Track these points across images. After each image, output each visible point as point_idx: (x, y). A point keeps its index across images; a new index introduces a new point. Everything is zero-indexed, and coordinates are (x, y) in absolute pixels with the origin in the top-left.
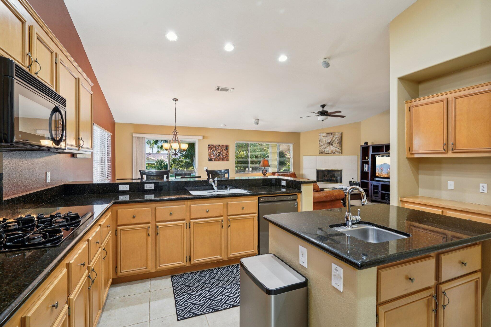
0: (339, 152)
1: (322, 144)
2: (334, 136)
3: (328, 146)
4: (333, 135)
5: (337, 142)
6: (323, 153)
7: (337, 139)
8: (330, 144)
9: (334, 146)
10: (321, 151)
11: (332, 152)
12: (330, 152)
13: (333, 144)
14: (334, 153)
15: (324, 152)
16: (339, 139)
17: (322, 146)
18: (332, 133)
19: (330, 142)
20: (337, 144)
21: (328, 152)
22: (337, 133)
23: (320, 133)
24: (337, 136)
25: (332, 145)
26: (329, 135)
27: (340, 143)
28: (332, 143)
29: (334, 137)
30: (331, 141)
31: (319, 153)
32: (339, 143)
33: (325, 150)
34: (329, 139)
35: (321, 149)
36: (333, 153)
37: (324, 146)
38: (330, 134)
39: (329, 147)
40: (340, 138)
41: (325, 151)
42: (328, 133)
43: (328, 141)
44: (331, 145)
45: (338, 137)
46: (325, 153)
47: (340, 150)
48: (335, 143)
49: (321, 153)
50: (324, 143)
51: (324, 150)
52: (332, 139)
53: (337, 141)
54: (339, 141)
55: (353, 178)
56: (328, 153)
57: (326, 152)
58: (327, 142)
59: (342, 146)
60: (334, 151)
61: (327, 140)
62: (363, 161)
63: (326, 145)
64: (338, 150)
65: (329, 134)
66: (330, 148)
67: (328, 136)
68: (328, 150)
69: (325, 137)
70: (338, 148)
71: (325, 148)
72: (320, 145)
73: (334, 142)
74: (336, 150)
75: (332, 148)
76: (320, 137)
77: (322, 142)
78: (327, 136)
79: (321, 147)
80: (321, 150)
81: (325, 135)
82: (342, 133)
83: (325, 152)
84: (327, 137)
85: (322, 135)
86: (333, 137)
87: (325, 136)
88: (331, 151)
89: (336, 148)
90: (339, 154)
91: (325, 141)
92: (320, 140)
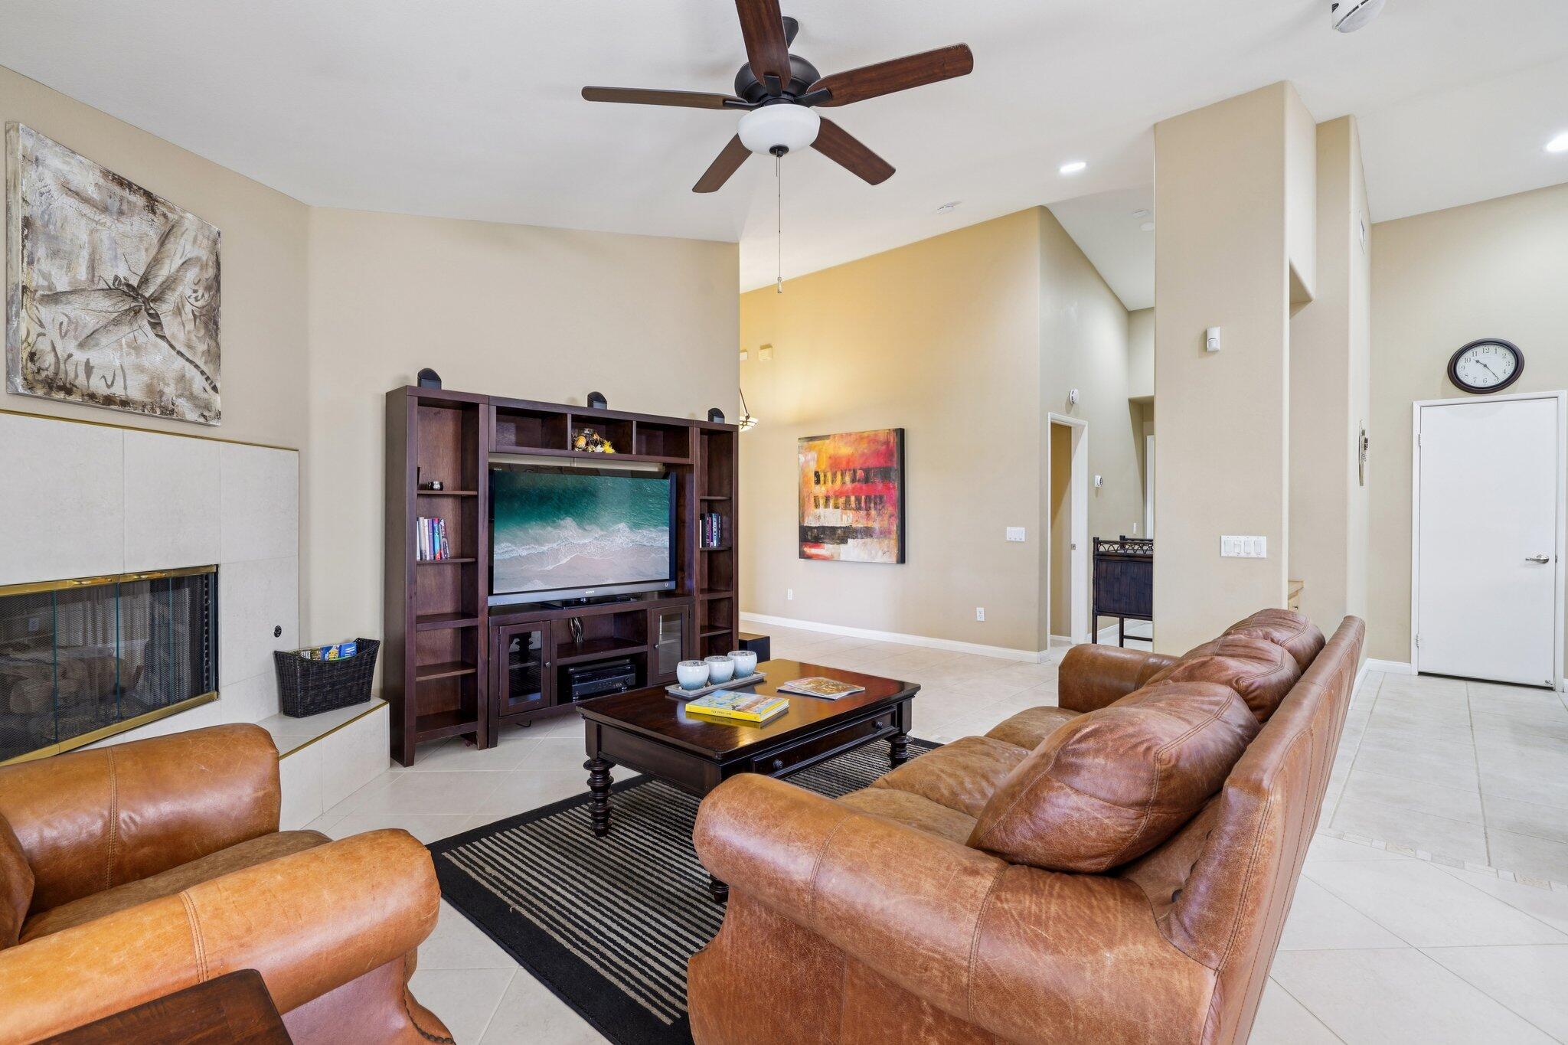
0: (208, 406)
1: (62, 285)
2: (171, 239)
3: (116, 322)
4: (159, 222)
5: (188, 309)
6: (67, 390)
7: (191, 274)
8: (138, 301)
9: (167, 331)
10: (49, 360)
11: (150, 389)
12: (136, 393)
13: (164, 309)
14: (168, 412)
15: (81, 381)
16: (203, 289)
17: (54, 298)
18: (149, 199)
19: (134, 282)
20: (190, 326)
21: (118, 391)
22: (190, 222)
23: (37, 133)
24: (193, 245)
25: (156, 324)
26: (132, 208)
27: (210, 320)
28: (157, 298)
29: (170, 245)
30: (145, 280)
31: (28, 386)
32: (202, 324)
33: (94, 356)
34: (125, 248)
35: (53, 333)
36: (157, 407)
37: (84, 314)
38: (140, 201)
39: (124, 333)
40: (207, 273)
41: (88, 369)
42: (120, 182)
43: (122, 272)
44: (144, 321)
45: (203, 265)
46: (92, 396)
47: (215, 389)
48: (178, 311)
49: (50, 384)
50: (82, 273)
51: (80, 356)
52: (156, 262)
53: (188, 291)
54: (200, 299)
55: (278, 632)
56: (125, 403)
57: (98, 386)
58: (108, 273)
59: (219, 357)
60: (169, 392)
61: (106, 254)
63: (105, 304)
64: (197, 383)
65: (126, 194)
66: (136, 348)
67: (121, 213)
69: (86, 209)
70: (200, 362)
71: (89, 340)
72: (33, 285)
73: (172, 298)
74: (182, 378)
75: (156, 358)
76: (30, 175)
77: (54, 254)
78: (105, 210)
79: (44, 316)
80: (43, 345)
81: (86, 179)
82: (220, 237)
83: (88, 377)
84: (106, 219)
85: (55, 162)
86: (162, 242)
87: (91, 192)
88: (145, 378)
89: (188, 360)
90: (202, 420)
91: (85, 254)
92: (38, 223)
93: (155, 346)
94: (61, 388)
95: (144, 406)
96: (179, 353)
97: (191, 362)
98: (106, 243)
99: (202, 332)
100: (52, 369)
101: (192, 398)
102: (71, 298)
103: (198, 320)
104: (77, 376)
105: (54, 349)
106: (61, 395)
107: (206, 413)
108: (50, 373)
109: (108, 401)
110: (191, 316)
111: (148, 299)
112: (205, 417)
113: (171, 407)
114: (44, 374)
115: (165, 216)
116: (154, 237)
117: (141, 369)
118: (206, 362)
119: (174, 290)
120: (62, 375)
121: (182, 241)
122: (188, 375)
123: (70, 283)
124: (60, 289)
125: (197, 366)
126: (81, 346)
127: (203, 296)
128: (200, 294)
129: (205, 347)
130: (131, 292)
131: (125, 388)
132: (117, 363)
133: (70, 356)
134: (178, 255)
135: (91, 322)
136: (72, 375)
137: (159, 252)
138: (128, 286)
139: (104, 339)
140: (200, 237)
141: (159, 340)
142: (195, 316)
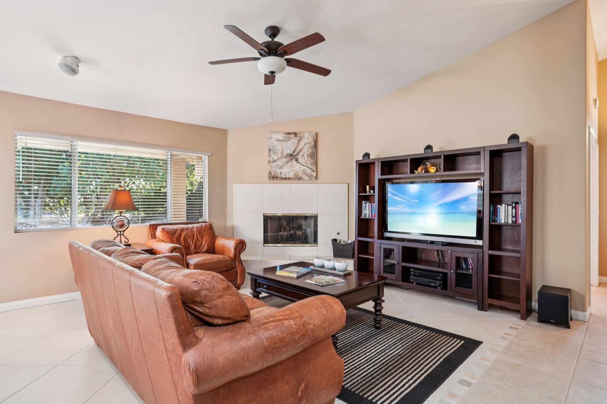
0: (312, 176)
1: (276, 158)
2: (301, 140)
3: (287, 162)
4: (298, 138)
5: (306, 155)
6: (277, 178)
7: (307, 147)
8: (293, 157)
9: (300, 161)
10: (273, 173)
11: (295, 175)
12: (292, 175)
13: (299, 157)
14: (300, 179)
15: (279, 176)
16: (312, 148)
17: (274, 161)
18: (295, 134)
19: (291, 153)
20: (306, 158)
21: (288, 176)
22: (306, 134)
23: (271, 132)
24: (308, 140)
25: (297, 160)
26: (291, 138)
27: (314, 155)
28: (297, 155)
29: (301, 142)
30: (294, 152)
31: (269, 178)
32: (311, 157)
33: (282, 170)
34: (289, 147)
35: (274, 168)
36: (298, 178)
37: (280, 163)
38: (293, 135)
39: (289, 164)
40: (313, 144)
41: (281, 173)
42: (288, 134)
43: (289, 152)
44: (294, 161)
45: (310, 143)
46: (282, 178)
47: (314, 171)
48: (303, 156)
49: (273, 177)
50: (280, 155)
51: (279, 171)
52: (297, 147)
53: (307, 150)
54: (310, 151)
55: (338, 234)
56: (289, 179)
57: (283, 176)
58: (285, 153)
59: (316, 163)
60: (300, 174)
61: (285, 149)
62: (361, 194)
63: (285, 160)
64: (309, 171)
65: (290, 135)
66: (292, 166)
67: (288, 140)
68: (288, 170)
69: (281, 142)
71: (281, 167)
72: (270, 160)
73: (301, 154)
74: (304, 171)
75: (296, 168)
76: (270, 140)
77: (274, 153)
78: (285, 141)
79: (273, 165)
80: (272, 171)
81: (281, 136)
82: (317, 134)
83: (281, 175)
84: (285, 143)
85: (275, 136)
86: (299, 142)
87: (282, 138)
88: (294, 172)
89: (305, 166)
90: (310, 179)
91: (280, 151)
92: (271, 149)
93: (297, 165)
94: (275, 178)
95: (294, 178)
96: (303, 165)
97: (306, 166)
98: (285, 147)
99: (310, 159)
100: (274, 175)
101: (307, 175)
102: (278, 160)
103: (309, 156)
104: (278, 175)
105: (274, 171)
106: (275, 179)
107: (311, 178)
108: (273, 175)
109: (285, 179)
110: (307, 156)
111: (295, 156)
112: (311, 179)
113: (301, 178)
114: (272, 176)
115: (299, 136)
116: (296, 142)
117: (293, 171)
118: (311, 166)
119: (302, 152)
120: (276, 175)
121: (304, 140)
122: (305, 170)
123: (277, 158)
124: (275, 159)
125: (308, 167)
126: (280, 169)
127: (310, 150)
128: (309, 150)
129: (311, 162)
130: (291, 155)
131: (289, 175)
132: (287, 171)
133: (277, 171)
134: (303, 143)
135: (281, 164)
136: (277, 175)
137: (298, 144)
138: (290, 154)
139: (284, 167)
140: (309, 137)
141: (298, 164)
142: (308, 156)
